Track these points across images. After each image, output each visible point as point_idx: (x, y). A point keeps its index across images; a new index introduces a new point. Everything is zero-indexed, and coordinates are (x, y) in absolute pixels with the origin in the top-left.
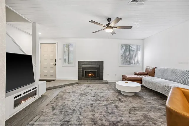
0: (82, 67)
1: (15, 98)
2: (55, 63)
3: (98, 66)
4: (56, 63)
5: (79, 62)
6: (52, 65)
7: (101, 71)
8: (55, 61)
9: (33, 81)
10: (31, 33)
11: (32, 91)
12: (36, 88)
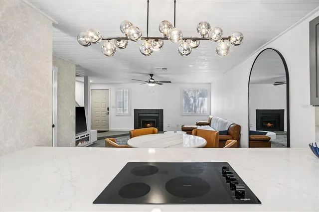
0: (139, 116)
1: (76, 139)
2: (107, 111)
3: (157, 115)
4: (109, 112)
5: (135, 110)
6: (104, 114)
7: (160, 121)
8: (108, 110)
9: (86, 129)
10: (83, 81)
11: (86, 137)
12: (88, 135)
